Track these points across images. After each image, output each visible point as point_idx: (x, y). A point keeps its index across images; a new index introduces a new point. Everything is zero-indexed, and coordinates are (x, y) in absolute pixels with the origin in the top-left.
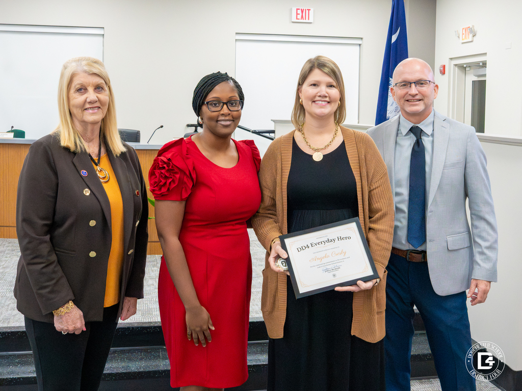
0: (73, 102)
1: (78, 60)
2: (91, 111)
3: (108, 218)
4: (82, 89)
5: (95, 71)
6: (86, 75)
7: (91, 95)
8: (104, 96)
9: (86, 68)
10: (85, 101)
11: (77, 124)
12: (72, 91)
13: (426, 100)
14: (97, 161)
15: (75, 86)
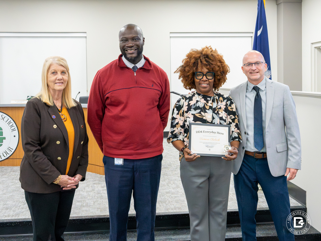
0: (49, 79)
1: (54, 58)
2: (58, 84)
3: (66, 140)
4: (55, 73)
5: (62, 63)
6: (58, 65)
7: (59, 76)
8: (65, 77)
9: (57, 62)
10: (56, 79)
11: (51, 91)
12: (49, 73)
13: (261, 72)
14: (60, 111)
15: (51, 71)
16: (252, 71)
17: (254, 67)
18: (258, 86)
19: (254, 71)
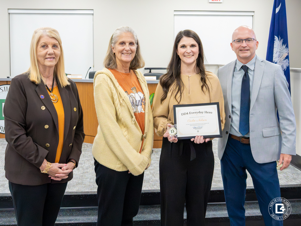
0: (39, 53)
1: (44, 29)
2: (49, 59)
3: (56, 123)
4: (45, 46)
5: (54, 36)
6: (48, 38)
7: (50, 50)
8: (57, 51)
9: (48, 34)
10: (47, 53)
11: (41, 66)
12: (39, 47)
14: (51, 90)
15: (41, 44)
16: (242, 48)
17: (244, 44)
18: (247, 65)
19: (244, 47)
